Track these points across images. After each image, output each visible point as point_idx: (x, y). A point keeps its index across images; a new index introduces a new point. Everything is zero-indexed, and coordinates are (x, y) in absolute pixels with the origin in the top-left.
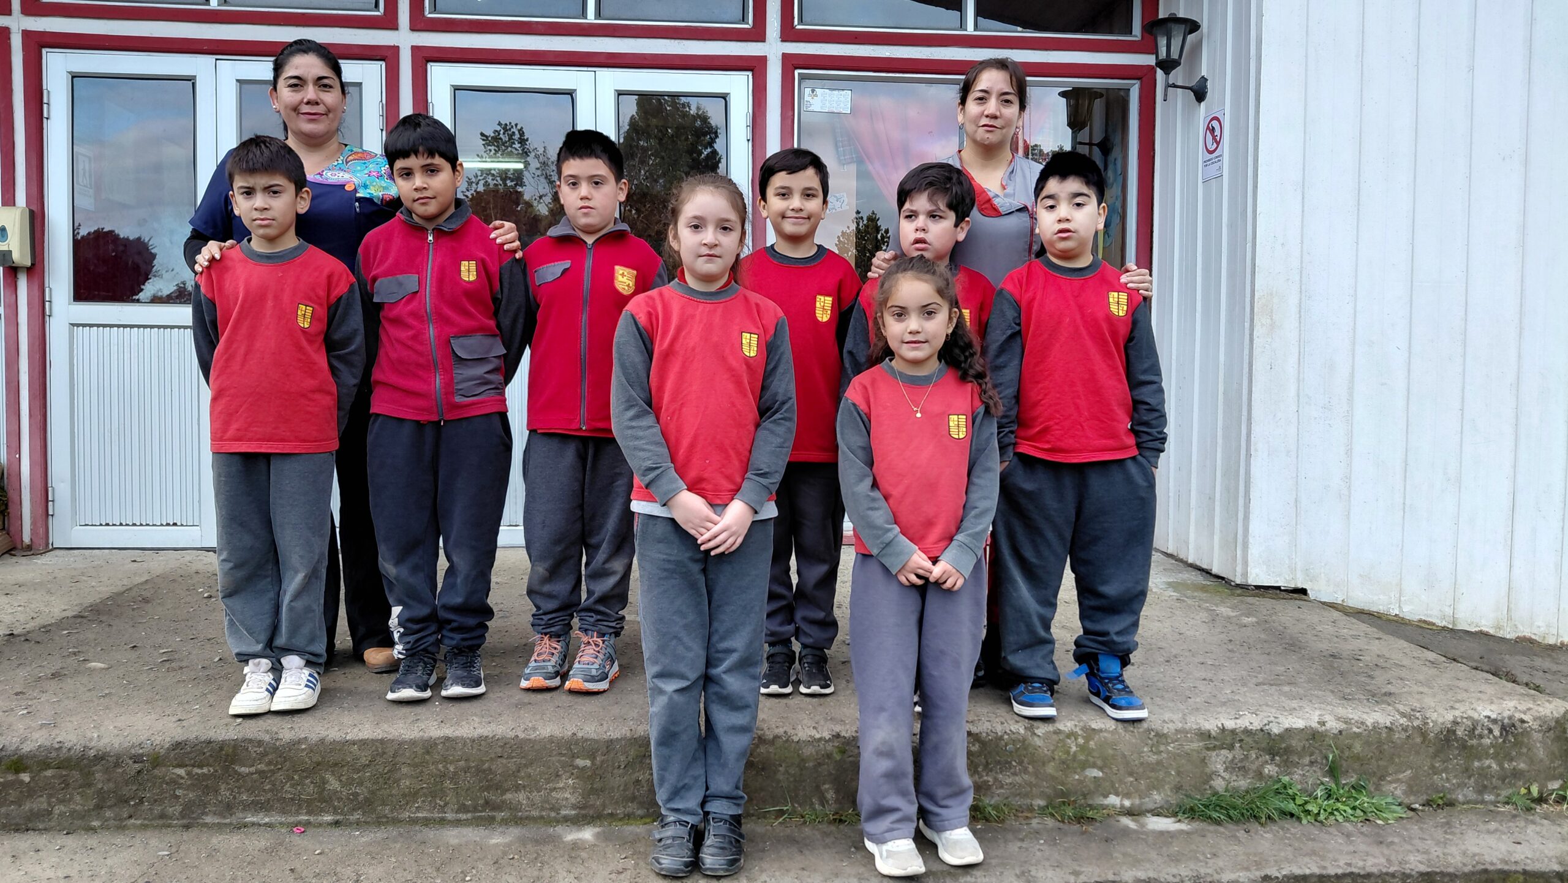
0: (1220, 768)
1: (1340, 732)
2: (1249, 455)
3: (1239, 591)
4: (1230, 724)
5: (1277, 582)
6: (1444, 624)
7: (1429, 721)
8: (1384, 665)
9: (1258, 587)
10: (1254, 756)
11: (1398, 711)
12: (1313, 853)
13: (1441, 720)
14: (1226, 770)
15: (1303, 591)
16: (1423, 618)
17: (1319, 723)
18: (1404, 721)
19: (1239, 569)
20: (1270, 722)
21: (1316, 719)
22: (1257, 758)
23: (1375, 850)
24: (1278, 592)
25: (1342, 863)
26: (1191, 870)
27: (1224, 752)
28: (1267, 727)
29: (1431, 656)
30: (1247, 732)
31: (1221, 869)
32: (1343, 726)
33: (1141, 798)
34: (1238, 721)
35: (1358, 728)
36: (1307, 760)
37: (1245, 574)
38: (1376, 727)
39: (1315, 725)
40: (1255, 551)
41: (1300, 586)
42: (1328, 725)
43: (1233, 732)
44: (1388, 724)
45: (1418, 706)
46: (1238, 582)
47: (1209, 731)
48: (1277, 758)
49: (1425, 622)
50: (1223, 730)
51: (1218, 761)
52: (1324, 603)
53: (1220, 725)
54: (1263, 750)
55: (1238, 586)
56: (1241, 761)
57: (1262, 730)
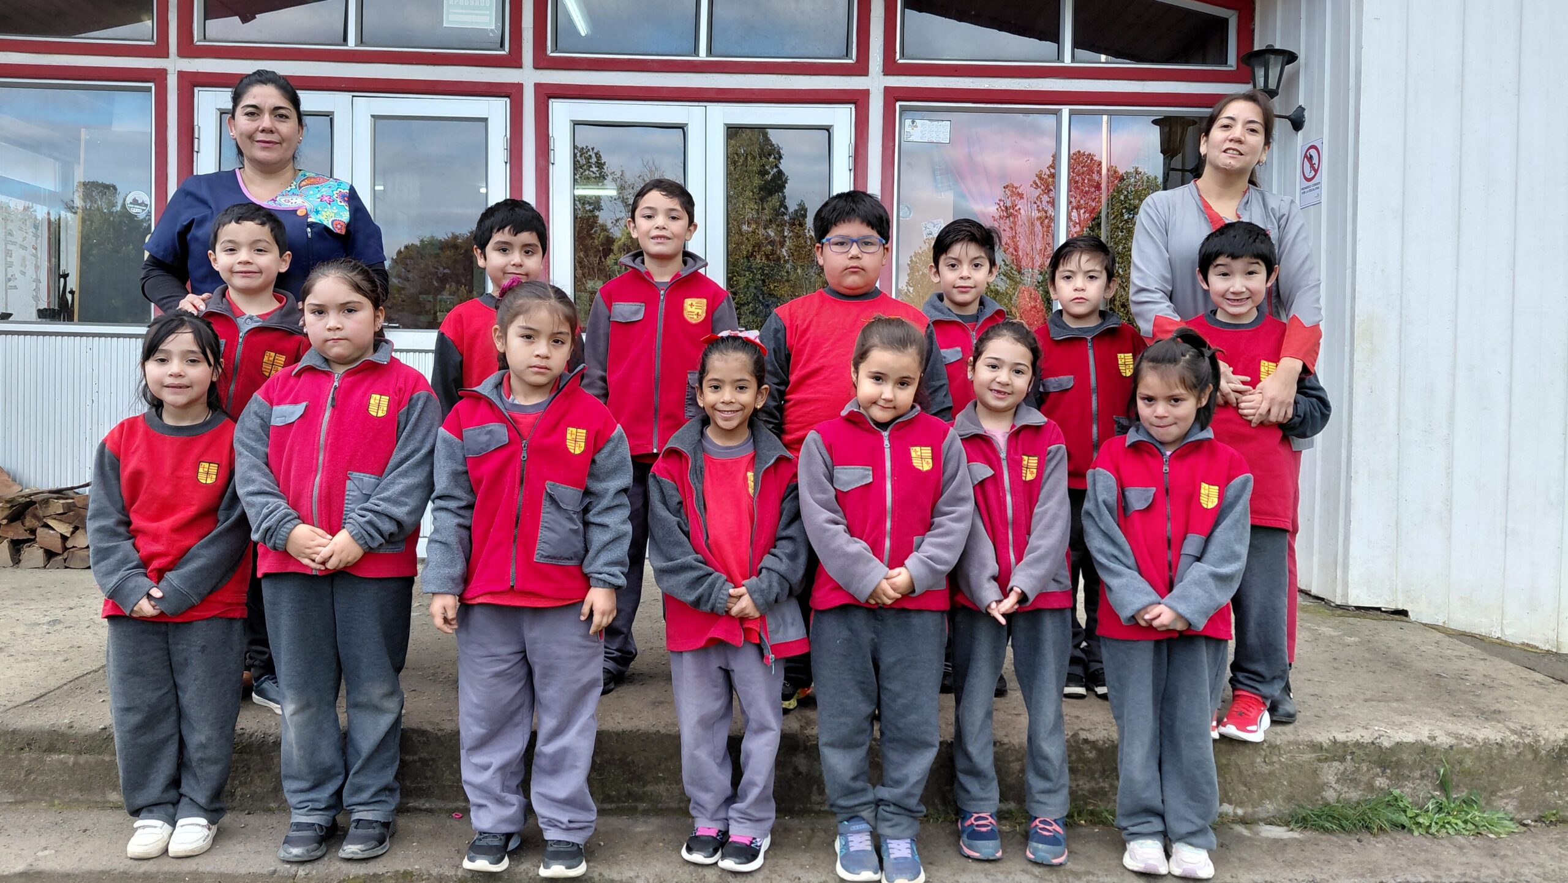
0: (1332, 779)
1: (1451, 747)
2: (1349, 478)
3: (1340, 612)
4: (1341, 737)
5: (1378, 603)
6: (1547, 647)
7: (1541, 739)
8: (1492, 684)
9: (1358, 608)
10: (1365, 768)
11: (1508, 728)
12: (1427, 862)
13: (1552, 738)
14: (1338, 781)
15: (1404, 613)
16: (1526, 642)
17: (1429, 737)
18: (1513, 738)
19: (1339, 590)
20: (1380, 736)
21: (1427, 734)
22: (1368, 770)
23: (1488, 862)
24: (1379, 613)
25: (1456, 872)
26: (1307, 875)
27: (1336, 764)
28: (1378, 740)
29: (1539, 677)
30: (1358, 744)
31: (1337, 875)
32: (1454, 741)
33: (1253, 806)
34: (1350, 734)
35: (1469, 743)
36: (1417, 774)
37: (1345, 595)
38: (1486, 743)
39: (1425, 740)
40: (1355, 572)
41: (1400, 607)
42: (1438, 740)
43: (1344, 744)
44: (1499, 741)
45: (1529, 724)
46: (1338, 603)
47: (1321, 743)
48: (1389, 771)
49: (1528, 645)
50: (1335, 742)
51: (1330, 773)
52: (1425, 625)
53: (1331, 738)
54: (1375, 763)
55: (1338, 606)
56: (1353, 773)
57: (1373, 743)
